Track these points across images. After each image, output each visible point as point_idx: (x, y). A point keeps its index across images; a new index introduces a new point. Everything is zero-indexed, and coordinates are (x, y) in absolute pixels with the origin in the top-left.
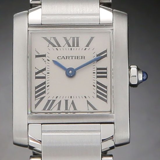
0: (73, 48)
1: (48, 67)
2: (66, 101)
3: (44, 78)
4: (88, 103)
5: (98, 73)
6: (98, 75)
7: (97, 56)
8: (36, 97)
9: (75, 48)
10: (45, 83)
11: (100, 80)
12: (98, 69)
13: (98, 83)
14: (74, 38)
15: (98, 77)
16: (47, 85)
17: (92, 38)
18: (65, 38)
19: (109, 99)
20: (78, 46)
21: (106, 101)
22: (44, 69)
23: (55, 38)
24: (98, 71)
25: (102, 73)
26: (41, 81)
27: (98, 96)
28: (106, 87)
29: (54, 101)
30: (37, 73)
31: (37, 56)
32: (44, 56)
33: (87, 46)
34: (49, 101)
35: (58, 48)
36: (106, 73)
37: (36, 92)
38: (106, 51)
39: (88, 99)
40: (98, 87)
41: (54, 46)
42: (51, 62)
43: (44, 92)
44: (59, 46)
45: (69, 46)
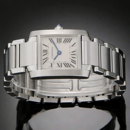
0: (48, 52)
1: (57, 62)
2: (72, 55)
3: (61, 64)
4: (72, 46)
5: (59, 42)
6: (60, 42)
7: (51, 42)
8: (70, 67)
9: (48, 51)
10: (64, 63)
11: (62, 41)
12: (57, 42)
13: (64, 42)
14: (43, 52)
15: (61, 42)
16: (65, 63)
17: (43, 45)
18: (43, 55)
19: (71, 38)
20: (47, 50)
21: (72, 39)
22: (58, 64)
23: (43, 60)
24: (58, 42)
25: (59, 41)
26: (63, 65)
27: (69, 42)
28: (66, 39)
29: (72, 60)
30: (59, 67)
31: (52, 67)
32: (51, 64)
33: (47, 46)
34: (72, 62)
35: (48, 58)
36: (59, 39)
37: (68, 67)
38: (49, 39)
39: (71, 46)
40: (66, 42)
41: (47, 60)
42: (54, 61)
43: (68, 63)
44: (47, 58)
45: (47, 54)
